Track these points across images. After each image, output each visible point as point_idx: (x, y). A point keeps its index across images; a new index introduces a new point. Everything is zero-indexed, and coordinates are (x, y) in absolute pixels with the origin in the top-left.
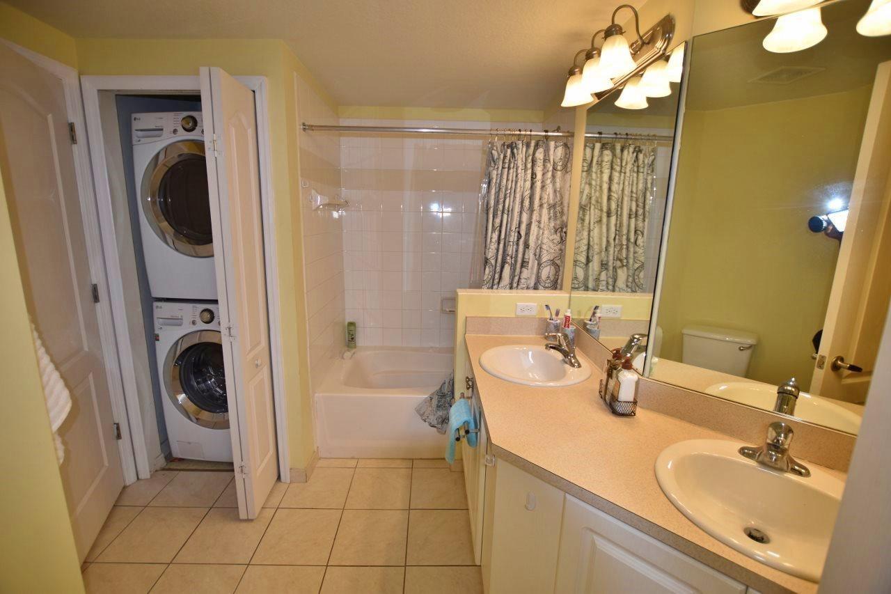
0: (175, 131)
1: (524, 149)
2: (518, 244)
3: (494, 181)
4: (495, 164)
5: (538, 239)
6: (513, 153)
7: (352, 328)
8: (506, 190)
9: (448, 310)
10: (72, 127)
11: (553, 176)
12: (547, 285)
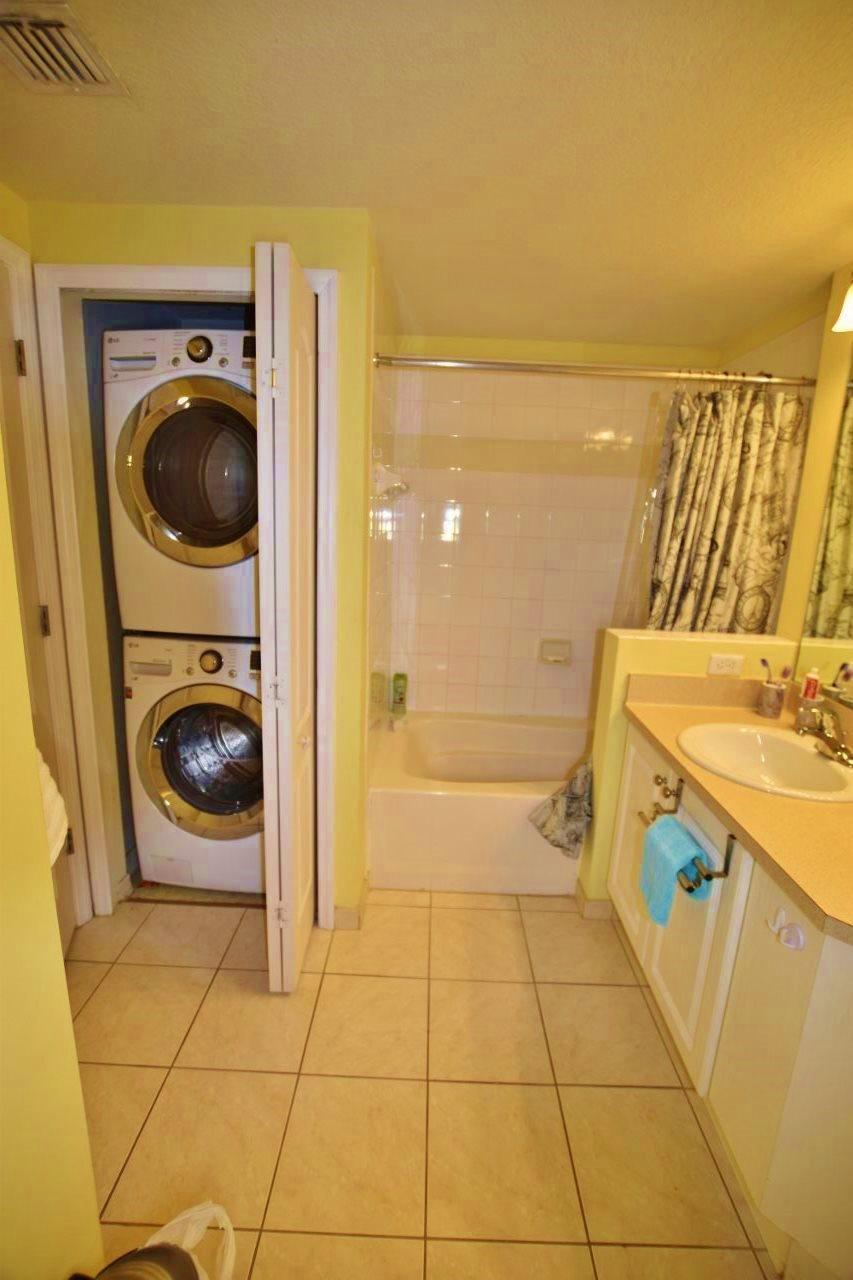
0: (176, 361)
1: (735, 404)
2: (709, 560)
3: (681, 455)
4: (684, 429)
5: (741, 551)
6: (715, 412)
7: (401, 682)
8: (700, 471)
9: (551, 658)
10: (19, 348)
11: (776, 451)
12: (750, 626)
